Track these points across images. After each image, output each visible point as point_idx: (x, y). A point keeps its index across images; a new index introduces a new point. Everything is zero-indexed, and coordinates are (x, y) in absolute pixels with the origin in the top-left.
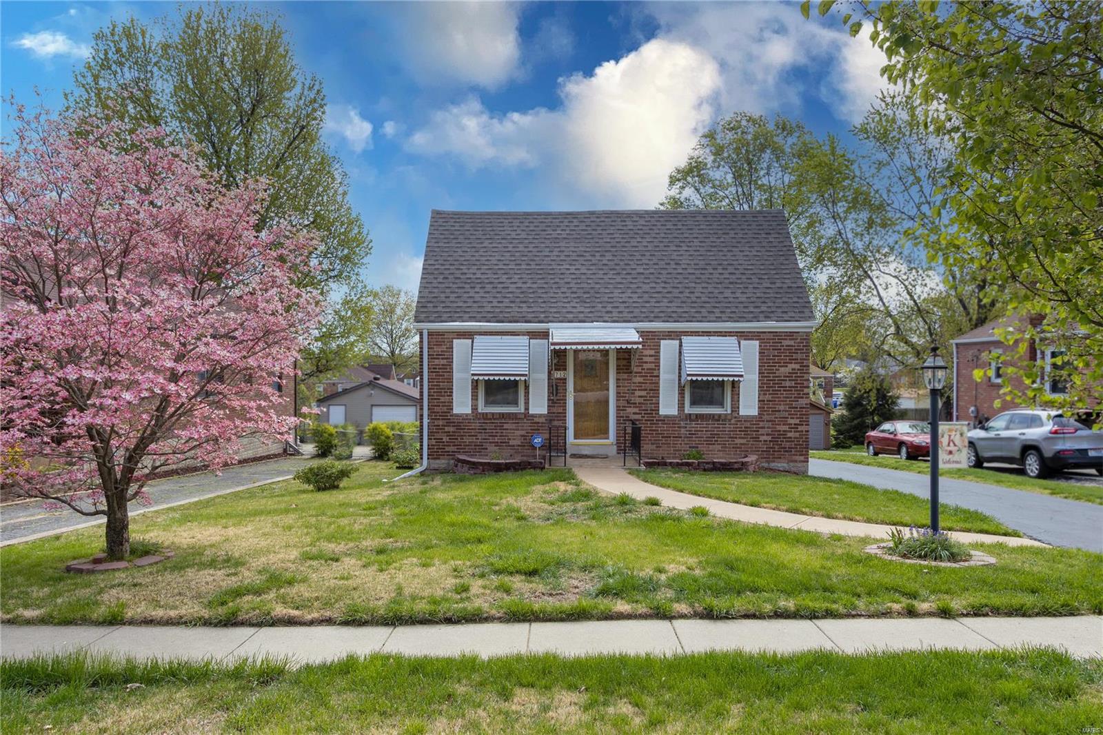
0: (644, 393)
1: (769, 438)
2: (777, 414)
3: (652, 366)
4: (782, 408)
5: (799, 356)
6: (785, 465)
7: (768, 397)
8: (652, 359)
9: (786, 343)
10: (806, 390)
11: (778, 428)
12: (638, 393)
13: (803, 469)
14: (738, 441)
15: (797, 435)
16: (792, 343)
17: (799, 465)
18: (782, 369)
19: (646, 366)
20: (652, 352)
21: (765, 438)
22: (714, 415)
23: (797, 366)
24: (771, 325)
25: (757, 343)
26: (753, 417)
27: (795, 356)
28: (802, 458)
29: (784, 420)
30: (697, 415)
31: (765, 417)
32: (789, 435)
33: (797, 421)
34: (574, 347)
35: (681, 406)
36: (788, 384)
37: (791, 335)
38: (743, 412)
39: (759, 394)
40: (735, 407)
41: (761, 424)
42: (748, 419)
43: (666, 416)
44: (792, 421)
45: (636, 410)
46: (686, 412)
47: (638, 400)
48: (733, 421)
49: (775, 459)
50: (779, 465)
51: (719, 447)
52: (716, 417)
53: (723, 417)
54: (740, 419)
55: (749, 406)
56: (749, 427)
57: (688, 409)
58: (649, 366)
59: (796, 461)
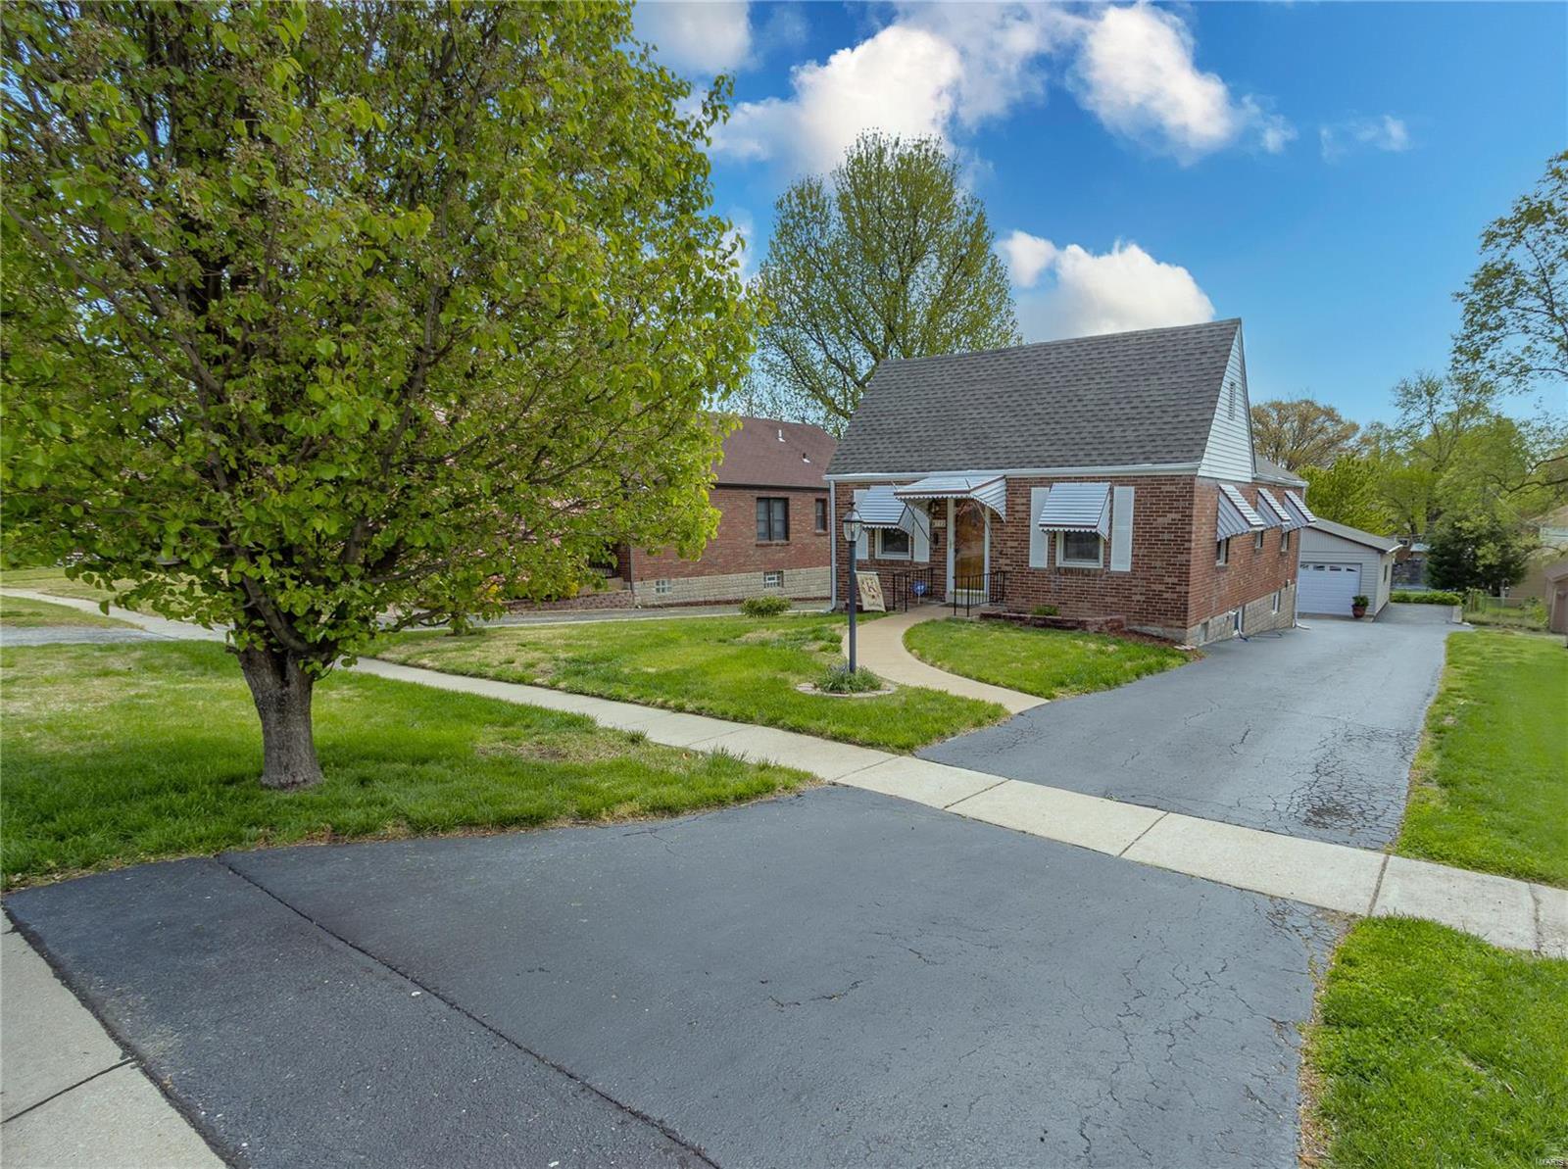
0: (1015, 544)
1: (1143, 598)
2: (1153, 571)
3: (1024, 515)
4: (1158, 564)
5: (1181, 504)
6: (1160, 630)
7: (1142, 552)
8: (1023, 508)
9: (1165, 488)
10: (1187, 545)
11: (1154, 587)
12: (1010, 544)
13: (1180, 636)
14: (1108, 599)
15: (1175, 596)
16: (1173, 488)
17: (1176, 630)
18: (1160, 520)
19: (1017, 515)
20: (1024, 501)
21: (1138, 597)
22: (1083, 569)
23: (1178, 516)
24: (1146, 467)
25: (1132, 488)
26: (1126, 573)
27: (1175, 504)
28: (1179, 623)
29: (1160, 579)
30: (1066, 569)
31: (1139, 574)
32: (1165, 595)
33: (1176, 580)
34: (954, 496)
35: (1052, 558)
36: (1166, 536)
37: (1172, 479)
38: (1115, 567)
39: (1133, 548)
40: (1107, 563)
41: (1134, 582)
42: (1121, 575)
43: (1037, 569)
44: (1170, 580)
45: (1008, 562)
46: (1058, 565)
47: (1010, 551)
48: (1104, 578)
49: (1148, 622)
50: (1153, 629)
51: (1089, 605)
52: (1086, 572)
53: (1093, 572)
54: (1111, 576)
55: (1121, 560)
56: (1120, 585)
57: (1060, 562)
58: (1021, 515)
59: (1172, 626)
